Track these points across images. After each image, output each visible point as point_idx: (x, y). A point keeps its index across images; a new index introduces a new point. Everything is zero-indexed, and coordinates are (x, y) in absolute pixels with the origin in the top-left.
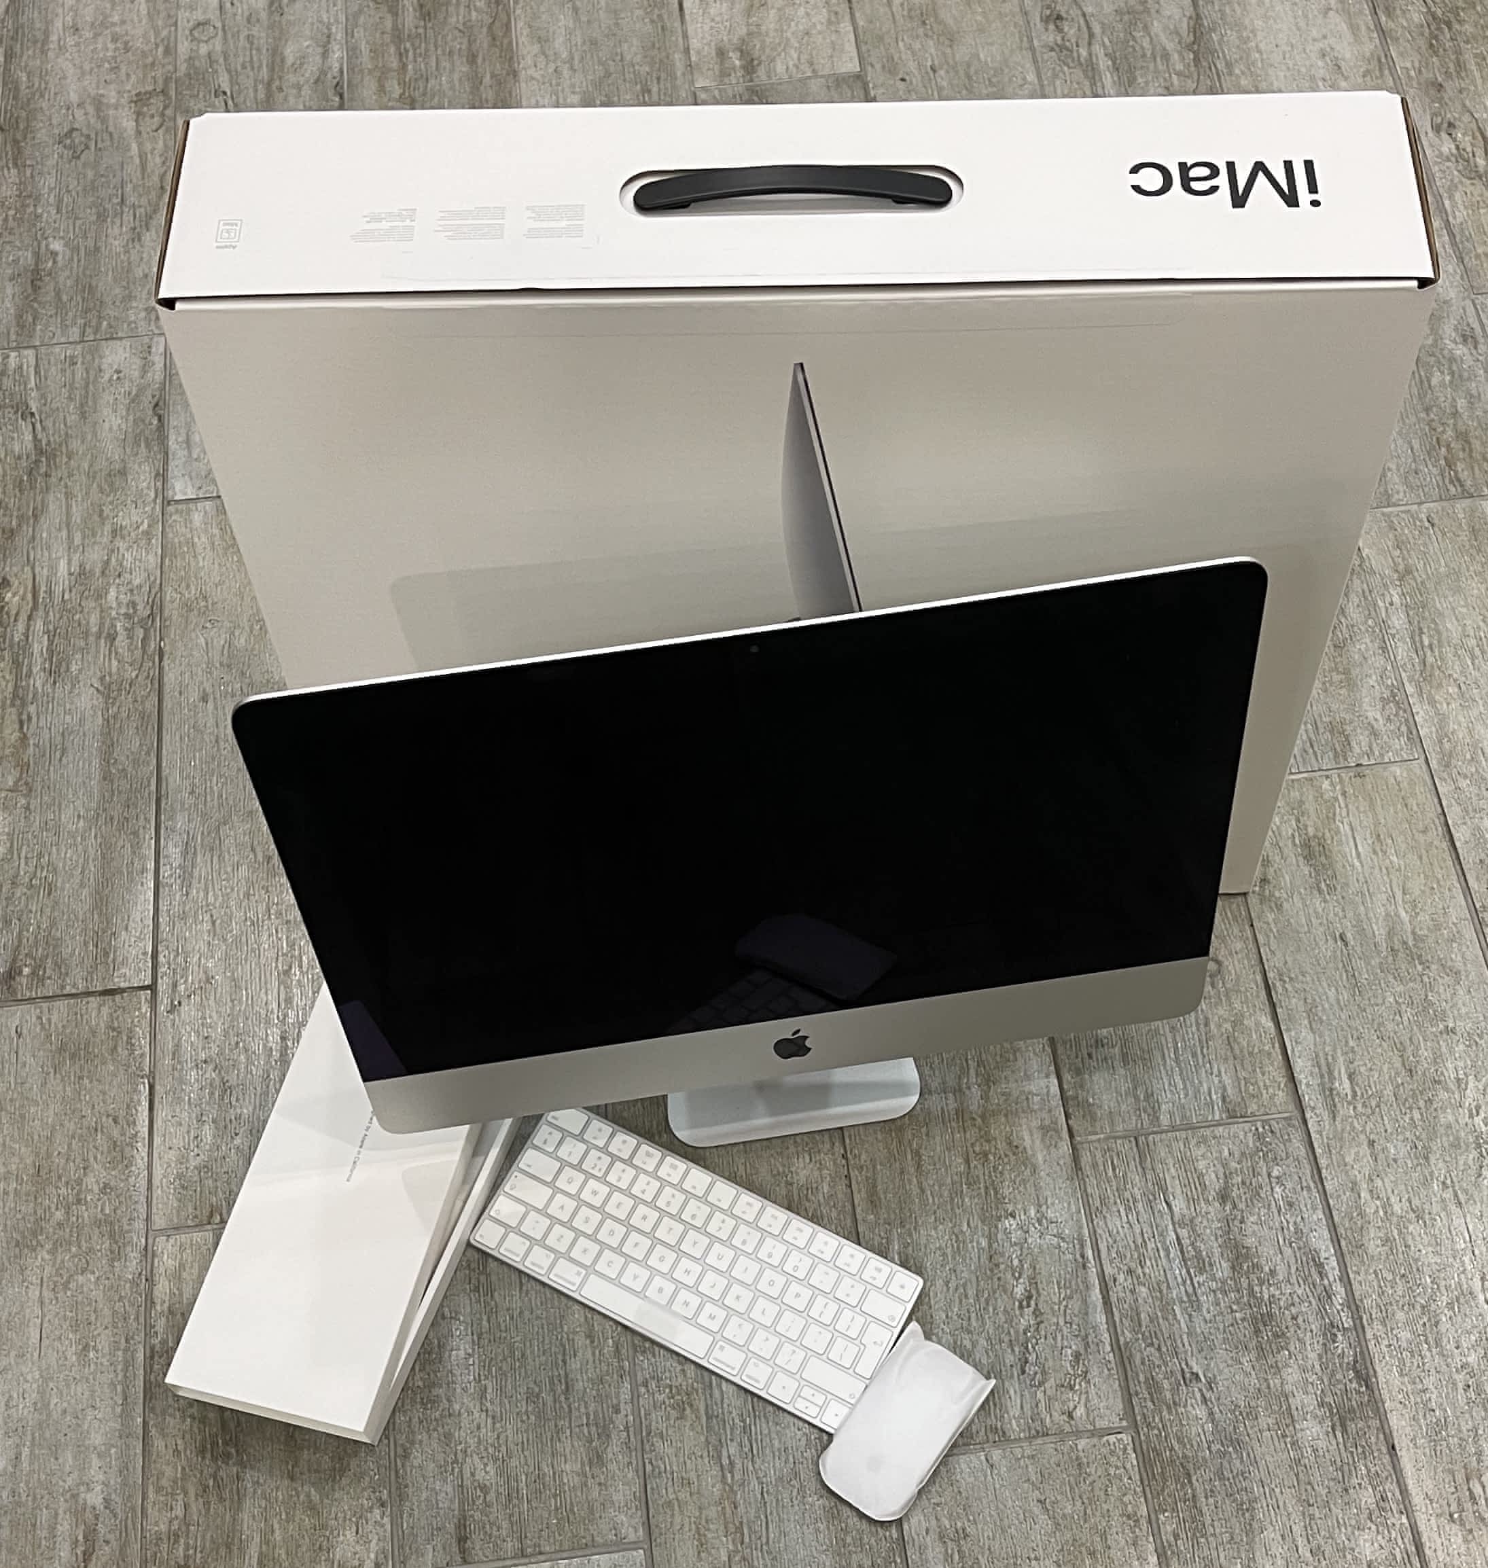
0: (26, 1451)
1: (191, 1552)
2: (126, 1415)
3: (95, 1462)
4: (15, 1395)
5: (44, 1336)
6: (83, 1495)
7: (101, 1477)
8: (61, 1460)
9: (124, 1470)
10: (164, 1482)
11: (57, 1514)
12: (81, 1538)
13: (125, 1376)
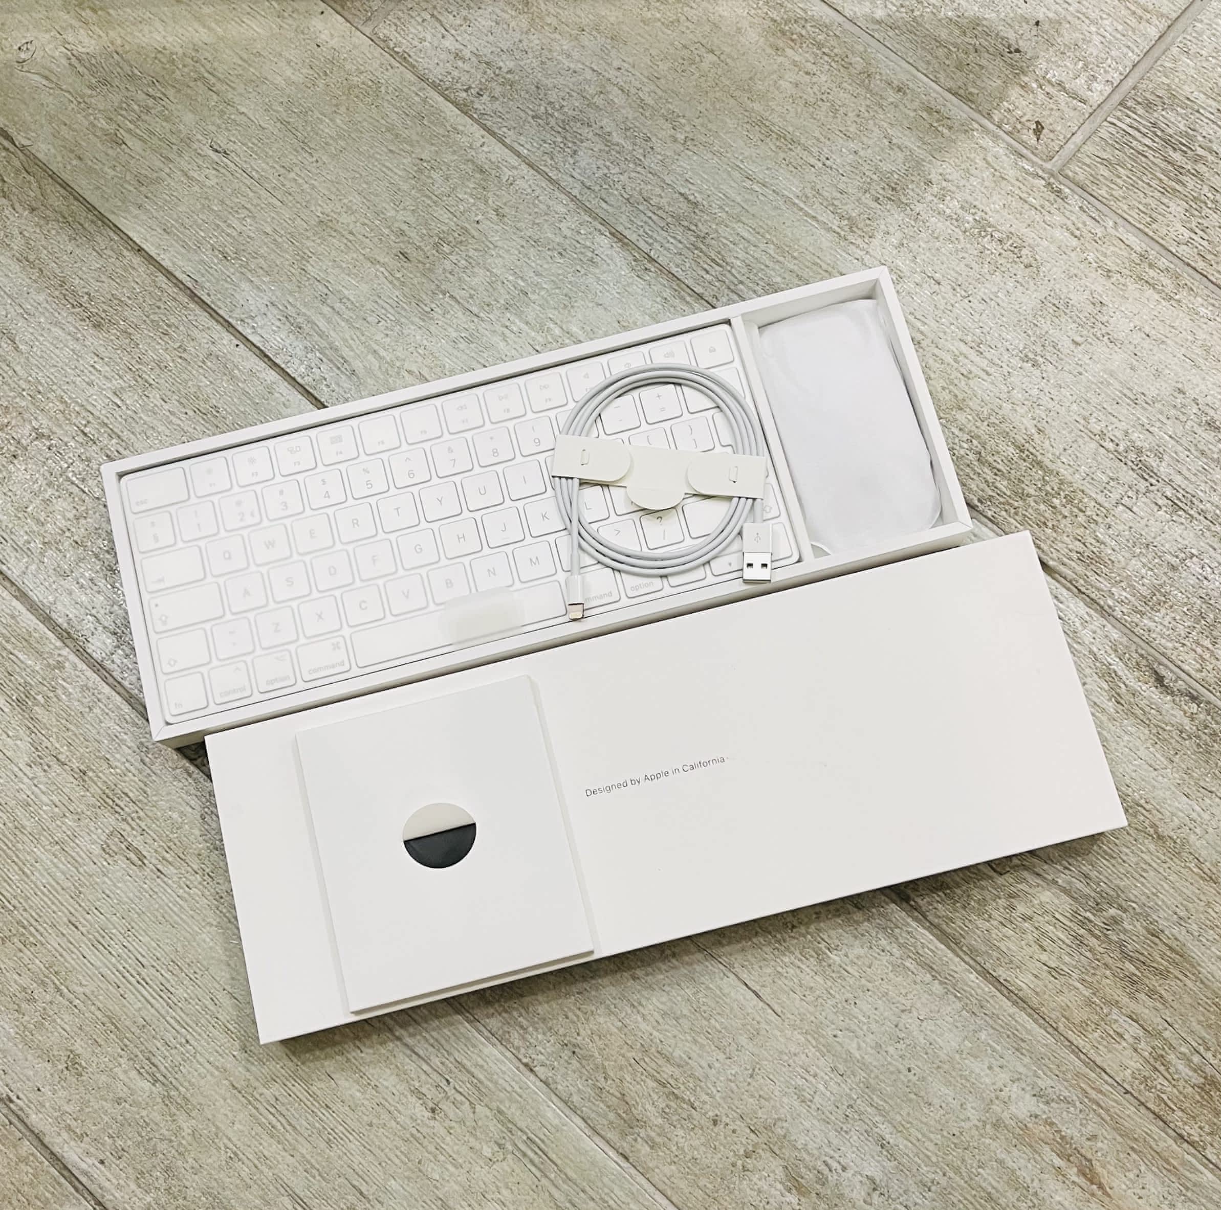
0: (885, 1130)
1: (1196, 1059)
2: (951, 986)
3: (977, 1067)
4: (801, 1082)
5: (756, 988)
6: (1006, 1116)
7: (1003, 1077)
8: (936, 1101)
9: (1019, 1045)
10: (1079, 1015)
11: (1001, 1162)
12: (1058, 1162)
13: (900, 946)
